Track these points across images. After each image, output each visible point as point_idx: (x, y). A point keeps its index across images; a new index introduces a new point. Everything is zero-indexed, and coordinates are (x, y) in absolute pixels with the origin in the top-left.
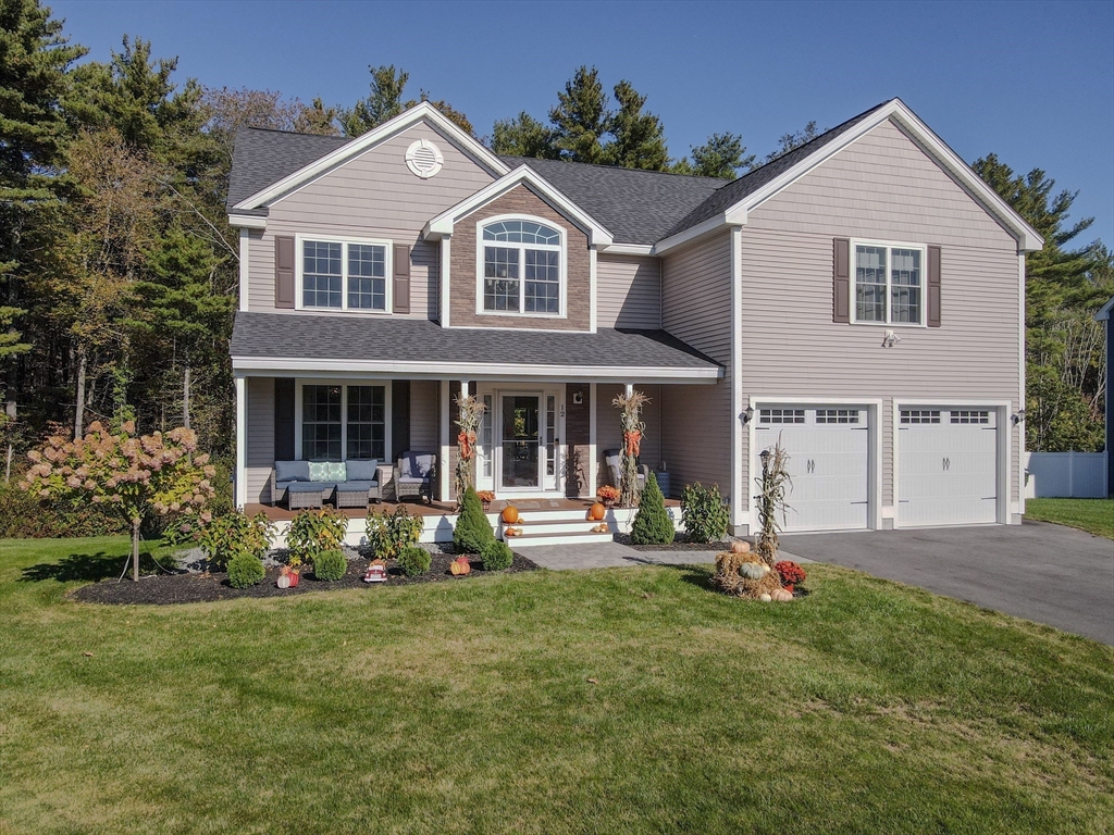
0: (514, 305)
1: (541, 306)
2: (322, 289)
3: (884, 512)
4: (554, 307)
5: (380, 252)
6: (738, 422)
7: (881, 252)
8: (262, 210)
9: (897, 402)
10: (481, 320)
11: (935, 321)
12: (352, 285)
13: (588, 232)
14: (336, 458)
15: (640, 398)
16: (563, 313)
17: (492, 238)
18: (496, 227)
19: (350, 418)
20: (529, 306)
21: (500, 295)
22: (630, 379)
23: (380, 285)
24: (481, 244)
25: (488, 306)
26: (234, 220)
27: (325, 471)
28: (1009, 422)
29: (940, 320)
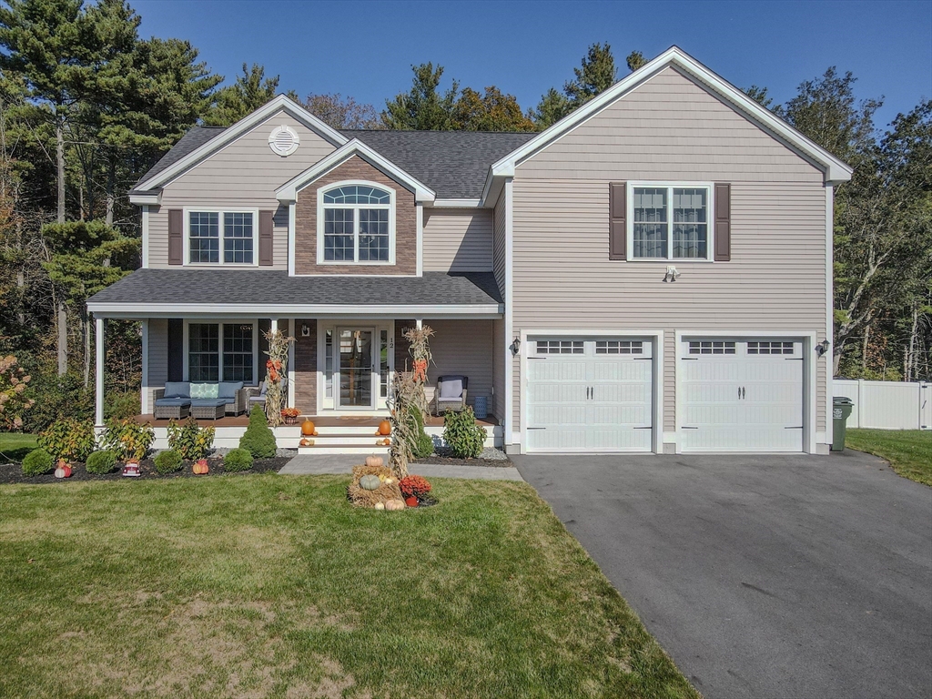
0: (350, 256)
1: (374, 255)
2: (202, 250)
3: (664, 437)
4: (384, 256)
5: (249, 217)
6: (508, 353)
7: (663, 192)
8: (157, 190)
9: (679, 333)
10: (321, 269)
11: (723, 254)
12: (228, 244)
13: (412, 191)
14: (214, 379)
15: (429, 331)
16: (392, 260)
17: (331, 201)
18: (335, 192)
19: (225, 349)
20: (363, 256)
21: (337, 246)
22: (419, 315)
23: (249, 244)
24: (322, 207)
25: (327, 257)
26: (134, 199)
27: (203, 391)
28: (813, 353)
29: (729, 254)
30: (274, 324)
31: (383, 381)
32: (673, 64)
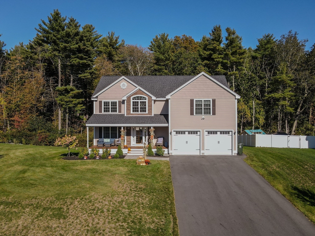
0: (138, 111)
1: (143, 111)
2: (106, 110)
3: (202, 152)
4: (145, 111)
5: (116, 103)
6: (170, 134)
7: (202, 101)
8: (97, 97)
9: (205, 130)
10: (132, 114)
11: (214, 114)
12: (112, 108)
13: (151, 97)
14: (109, 138)
15: (154, 129)
16: (147, 112)
17: (134, 99)
18: (135, 98)
19: (111, 131)
20: (141, 111)
21: (135, 110)
22: (152, 126)
23: (116, 108)
24: (132, 101)
25: (133, 111)
26: (92, 99)
27: (107, 140)
28: (233, 134)
29: (215, 114)
30: (122, 128)
31: (145, 138)
32: (203, 75)
